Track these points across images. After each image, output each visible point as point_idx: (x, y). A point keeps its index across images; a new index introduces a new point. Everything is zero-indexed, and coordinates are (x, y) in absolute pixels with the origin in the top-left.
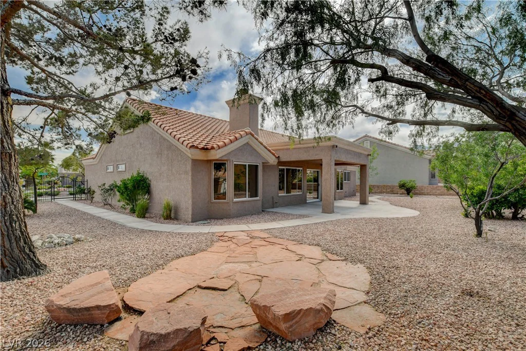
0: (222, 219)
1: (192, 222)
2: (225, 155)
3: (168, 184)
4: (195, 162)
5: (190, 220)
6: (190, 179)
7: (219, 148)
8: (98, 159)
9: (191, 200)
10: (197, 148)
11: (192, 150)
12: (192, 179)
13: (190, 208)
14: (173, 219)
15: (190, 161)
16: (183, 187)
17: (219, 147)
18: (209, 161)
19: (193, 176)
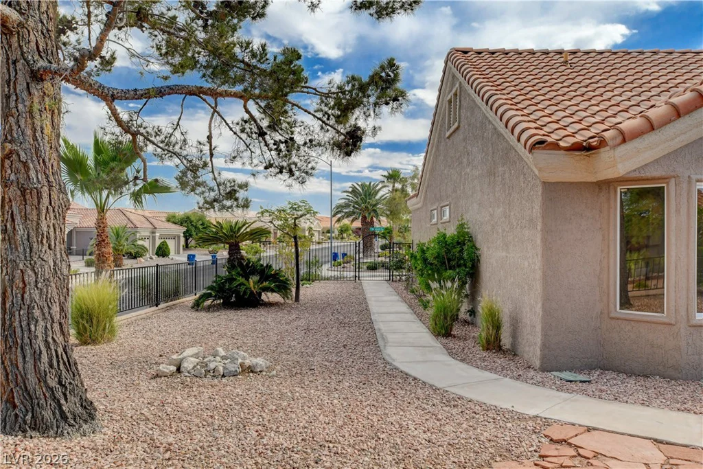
0: (646, 376)
1: (544, 369)
2: (657, 161)
3: (504, 254)
4: (553, 191)
5: (537, 363)
6: (539, 241)
7: (624, 141)
8: (422, 197)
9: (540, 305)
10: (555, 146)
11: (541, 154)
12: (544, 240)
13: (539, 328)
14: (504, 352)
15: (540, 188)
16: (527, 264)
17: (624, 138)
18: (606, 185)
19: (546, 231)
